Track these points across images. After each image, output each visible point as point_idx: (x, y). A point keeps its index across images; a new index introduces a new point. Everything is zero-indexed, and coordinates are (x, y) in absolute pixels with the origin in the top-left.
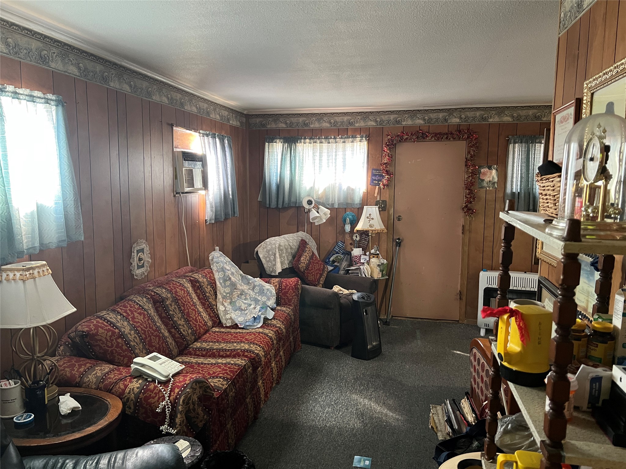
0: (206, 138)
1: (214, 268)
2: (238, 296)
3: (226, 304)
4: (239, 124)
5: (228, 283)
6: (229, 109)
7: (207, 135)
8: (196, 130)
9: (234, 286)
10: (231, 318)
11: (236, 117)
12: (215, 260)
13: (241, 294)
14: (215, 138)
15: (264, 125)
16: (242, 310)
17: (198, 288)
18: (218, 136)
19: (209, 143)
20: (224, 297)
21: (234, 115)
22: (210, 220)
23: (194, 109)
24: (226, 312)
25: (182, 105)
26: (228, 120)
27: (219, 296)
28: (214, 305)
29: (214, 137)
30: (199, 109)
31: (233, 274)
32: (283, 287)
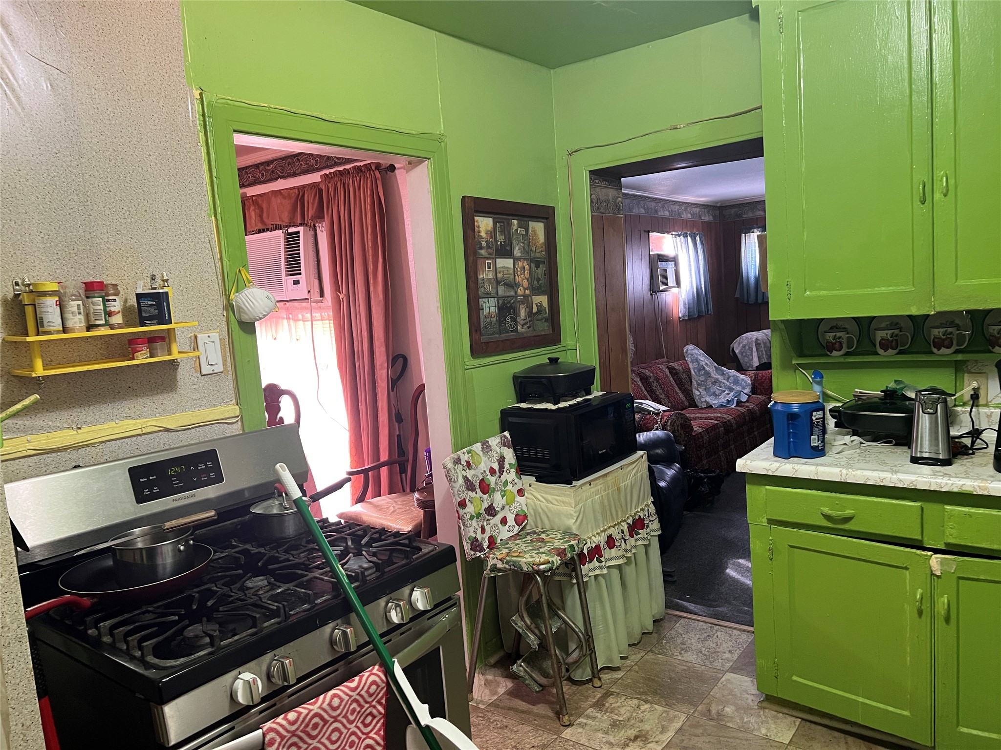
0: (678, 238)
1: (688, 359)
2: (712, 383)
3: (701, 390)
4: (711, 218)
5: (702, 372)
6: (701, 205)
7: (679, 236)
8: (668, 233)
9: (708, 374)
10: (706, 401)
11: (708, 212)
12: (689, 352)
13: (716, 382)
14: (687, 237)
15: (740, 216)
16: (716, 395)
17: (675, 375)
18: (689, 234)
19: (681, 243)
20: (699, 384)
21: (706, 210)
22: (684, 316)
23: (667, 213)
24: (701, 396)
25: (656, 212)
26: (700, 217)
27: (694, 383)
28: (690, 390)
29: (685, 236)
30: (671, 212)
31: (706, 364)
32: (759, 378)
